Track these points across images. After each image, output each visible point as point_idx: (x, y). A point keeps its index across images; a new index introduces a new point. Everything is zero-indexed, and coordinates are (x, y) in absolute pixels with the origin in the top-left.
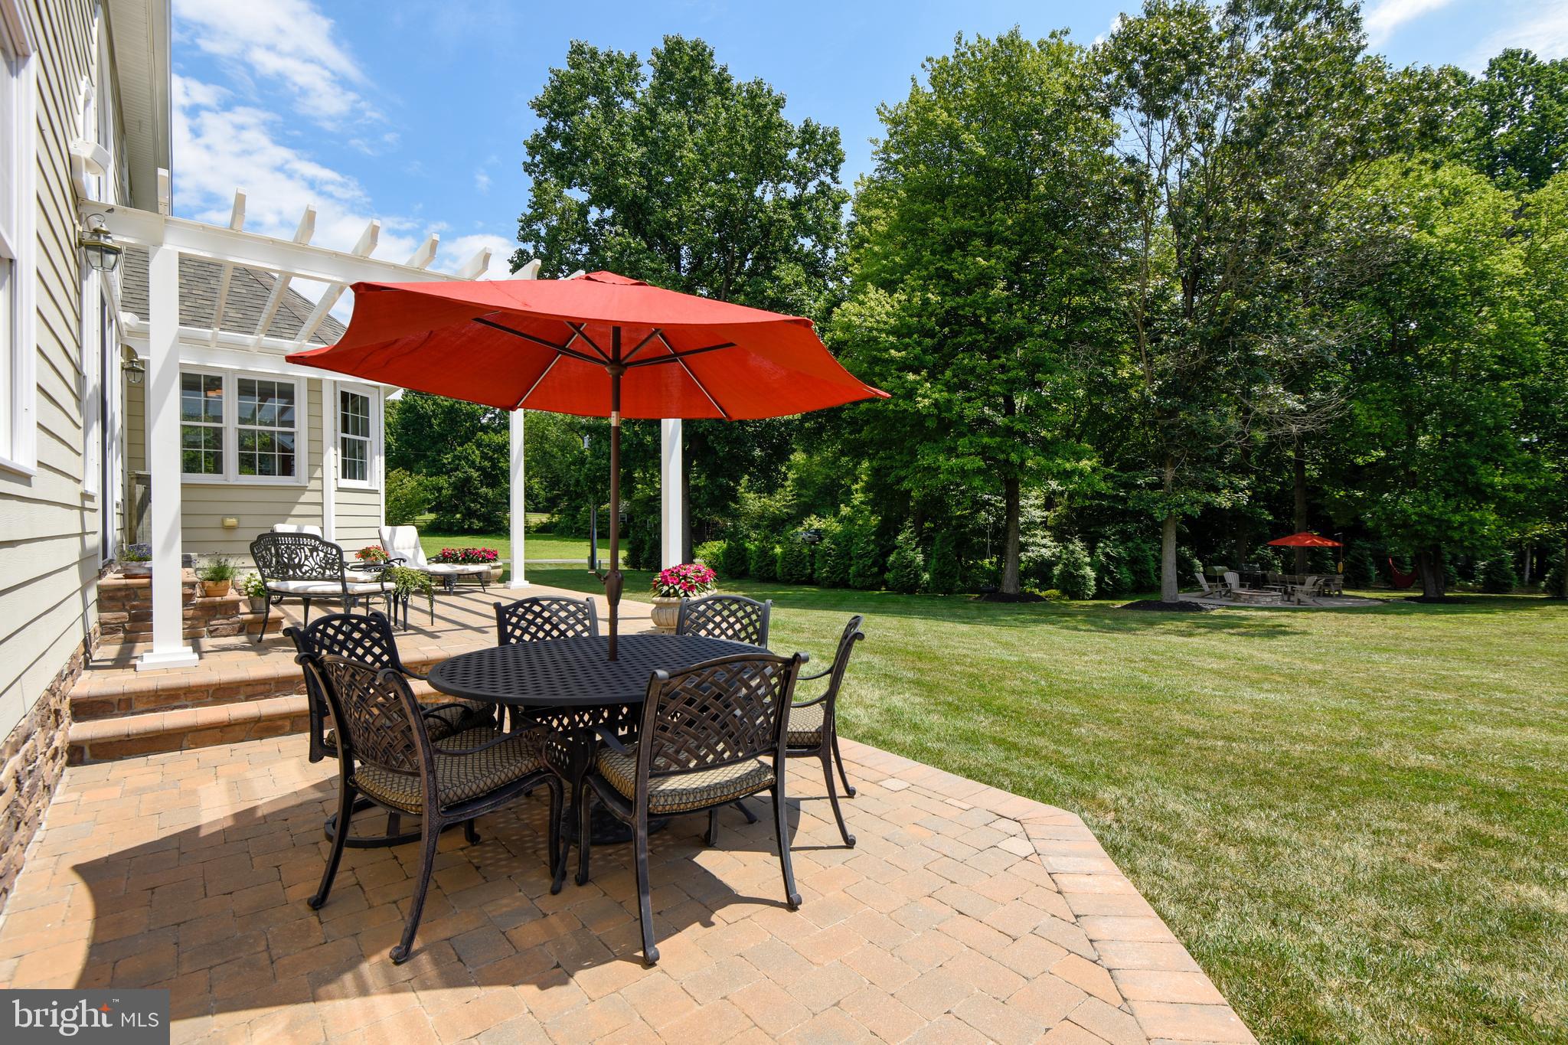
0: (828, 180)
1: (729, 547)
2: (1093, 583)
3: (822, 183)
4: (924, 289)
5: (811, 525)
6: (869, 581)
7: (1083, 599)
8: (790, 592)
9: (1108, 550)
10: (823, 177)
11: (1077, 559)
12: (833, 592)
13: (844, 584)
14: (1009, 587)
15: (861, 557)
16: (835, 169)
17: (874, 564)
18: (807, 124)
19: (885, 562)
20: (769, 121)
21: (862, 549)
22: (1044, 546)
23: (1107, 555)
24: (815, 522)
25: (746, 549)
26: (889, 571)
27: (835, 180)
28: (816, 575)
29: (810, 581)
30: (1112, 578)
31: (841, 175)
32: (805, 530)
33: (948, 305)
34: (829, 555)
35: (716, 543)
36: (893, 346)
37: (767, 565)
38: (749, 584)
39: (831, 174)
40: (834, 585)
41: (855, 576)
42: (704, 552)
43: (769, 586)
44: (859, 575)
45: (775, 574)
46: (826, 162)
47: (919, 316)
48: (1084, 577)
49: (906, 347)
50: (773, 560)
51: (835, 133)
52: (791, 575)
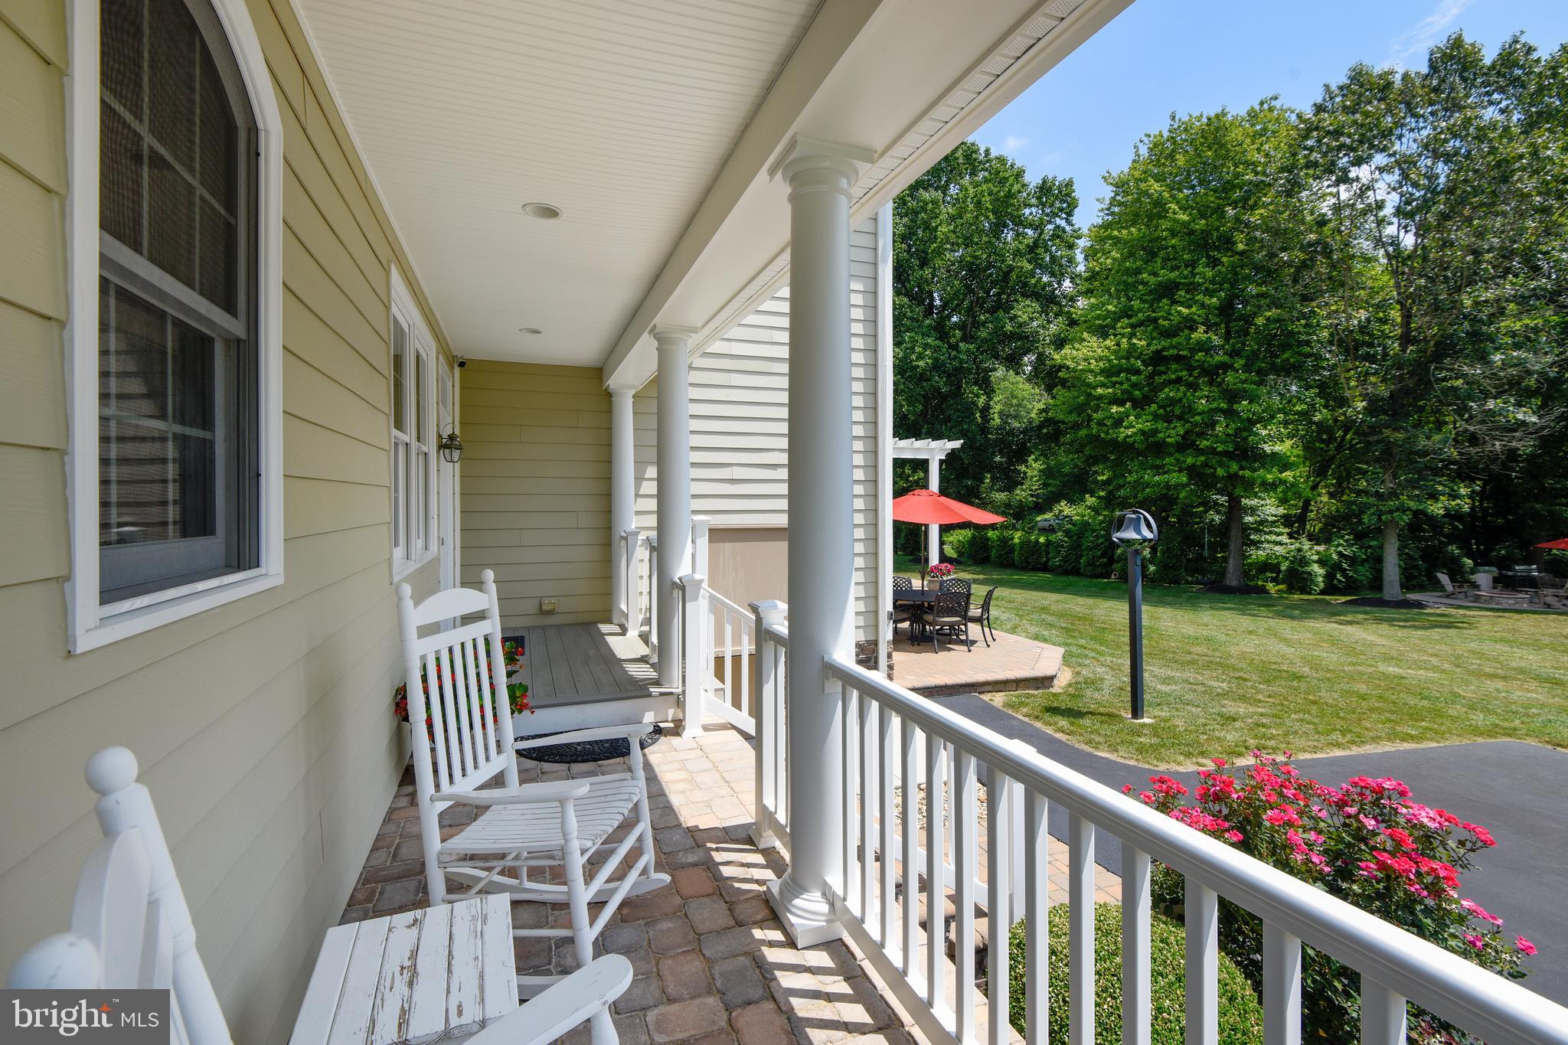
0: (1063, 223)
1: (974, 537)
2: (1320, 579)
3: (1058, 227)
4: (1132, 335)
5: (1061, 511)
6: (1099, 570)
7: (1310, 593)
8: (1025, 577)
9: (1340, 549)
10: (1058, 221)
11: (1304, 557)
12: (1063, 578)
13: (1075, 572)
14: (1232, 580)
15: (1090, 549)
16: (1070, 214)
17: (1103, 555)
18: (1044, 182)
19: (1113, 555)
20: (1010, 191)
21: (1092, 542)
22: (1280, 543)
23: (1340, 554)
24: (1065, 508)
25: (988, 539)
26: (1117, 562)
27: (1069, 223)
28: (1050, 563)
29: (1045, 568)
30: (1345, 576)
31: (1075, 219)
32: (1055, 515)
33: (1153, 348)
34: (1062, 546)
35: (963, 532)
36: (1103, 385)
37: (1007, 553)
38: (990, 569)
39: (1066, 219)
40: (1067, 573)
41: (1085, 566)
42: (951, 539)
43: (1008, 571)
44: (1089, 564)
45: (1014, 561)
46: (1061, 210)
47: (1128, 359)
48: (1310, 574)
49: (1114, 385)
50: (1012, 550)
51: (1069, 184)
52: (1028, 562)
